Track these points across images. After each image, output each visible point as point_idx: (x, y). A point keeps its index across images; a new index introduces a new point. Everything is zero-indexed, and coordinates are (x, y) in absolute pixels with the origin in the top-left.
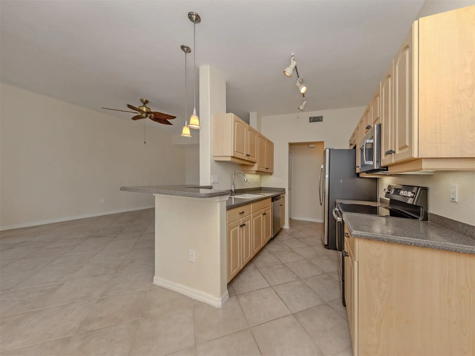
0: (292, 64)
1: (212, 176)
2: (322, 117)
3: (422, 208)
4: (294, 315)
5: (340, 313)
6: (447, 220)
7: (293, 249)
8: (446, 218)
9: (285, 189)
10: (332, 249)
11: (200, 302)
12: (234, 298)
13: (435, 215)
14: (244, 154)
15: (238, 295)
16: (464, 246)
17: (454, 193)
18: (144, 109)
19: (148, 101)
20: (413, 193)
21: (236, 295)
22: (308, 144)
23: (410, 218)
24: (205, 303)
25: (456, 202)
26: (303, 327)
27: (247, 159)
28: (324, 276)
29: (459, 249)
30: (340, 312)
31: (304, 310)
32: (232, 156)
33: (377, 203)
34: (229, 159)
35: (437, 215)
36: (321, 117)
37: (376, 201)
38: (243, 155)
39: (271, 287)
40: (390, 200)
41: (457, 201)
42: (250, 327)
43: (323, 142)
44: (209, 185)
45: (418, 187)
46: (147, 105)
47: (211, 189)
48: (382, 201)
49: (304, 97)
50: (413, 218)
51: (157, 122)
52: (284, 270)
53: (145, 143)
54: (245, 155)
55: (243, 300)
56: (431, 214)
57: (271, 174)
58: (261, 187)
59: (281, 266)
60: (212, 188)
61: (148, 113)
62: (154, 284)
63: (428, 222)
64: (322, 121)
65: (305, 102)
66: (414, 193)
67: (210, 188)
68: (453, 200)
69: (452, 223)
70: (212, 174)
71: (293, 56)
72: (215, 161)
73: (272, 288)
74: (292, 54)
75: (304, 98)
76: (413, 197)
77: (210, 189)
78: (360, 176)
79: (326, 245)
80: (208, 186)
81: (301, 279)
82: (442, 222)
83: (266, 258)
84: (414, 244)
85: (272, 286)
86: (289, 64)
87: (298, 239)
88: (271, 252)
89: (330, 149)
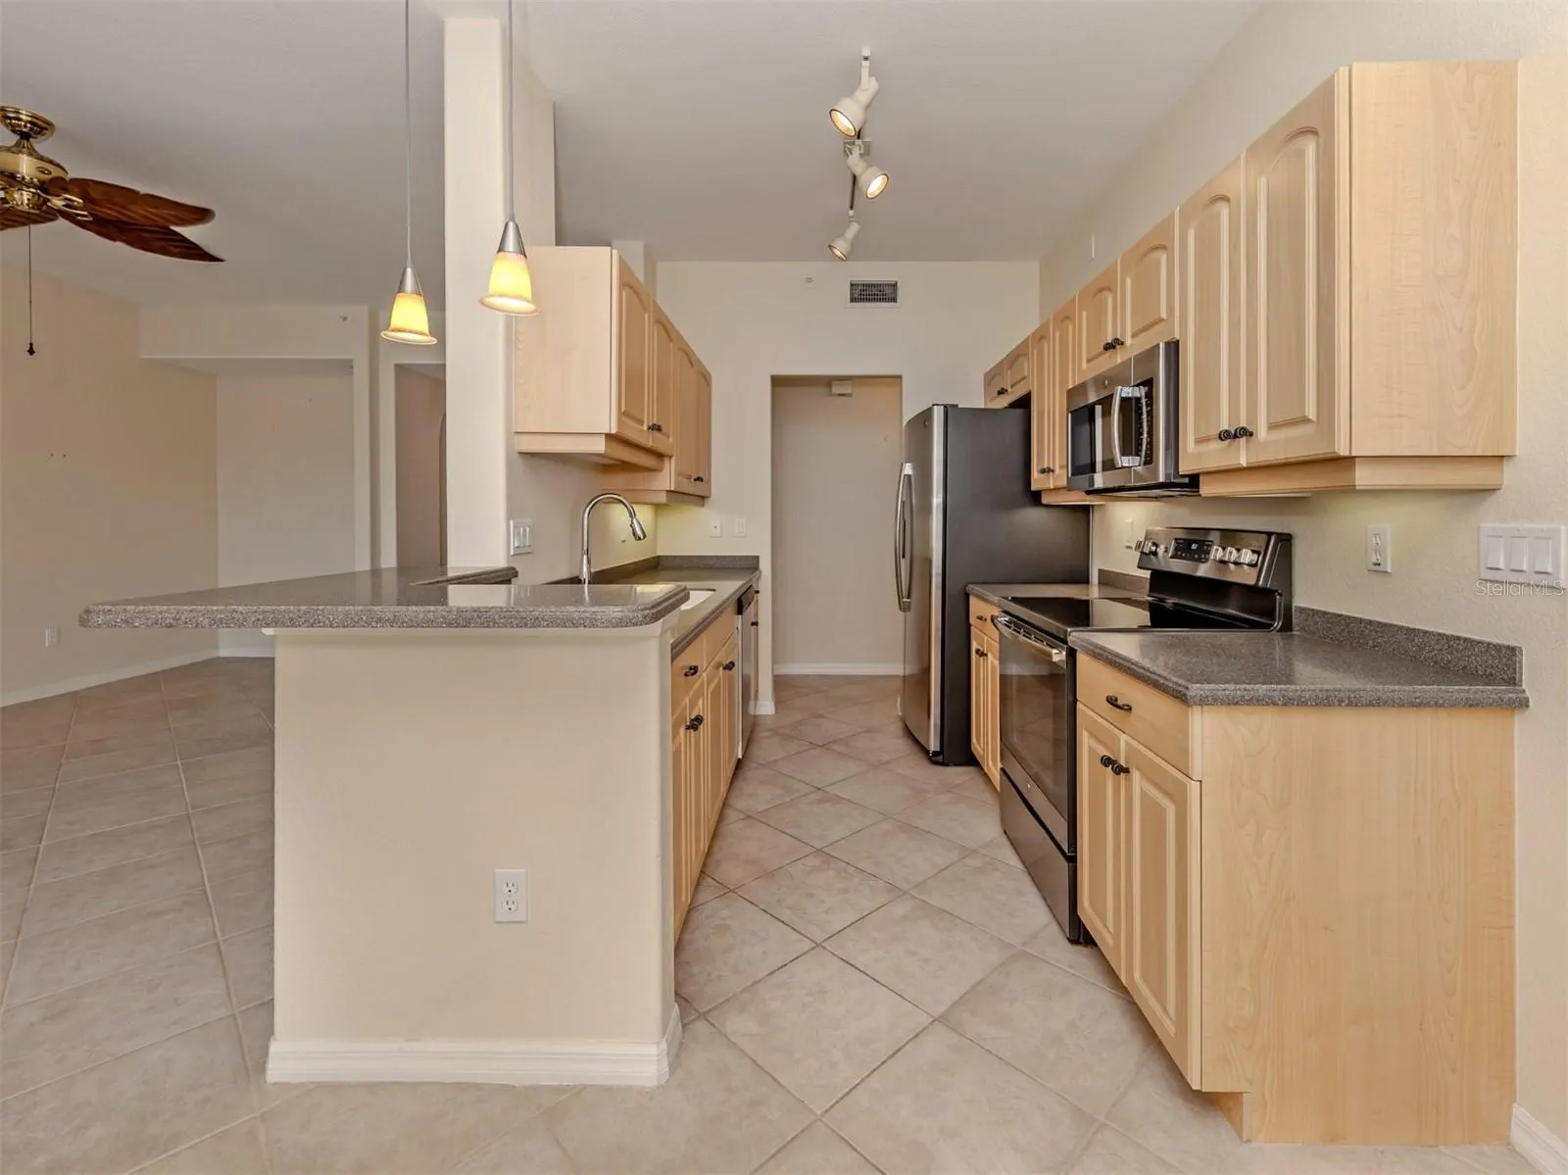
0: (866, 90)
1: (511, 522)
2: (894, 286)
3: (1280, 595)
4: (940, 1019)
5: (1072, 971)
6: (1361, 623)
7: (827, 789)
8: (1355, 619)
9: (757, 558)
10: (955, 765)
11: (561, 1090)
12: (700, 1027)
13: (1318, 611)
14: (641, 423)
15: (709, 1011)
16: (1451, 688)
17: (1378, 550)
18: (26, 166)
19: (49, 124)
20: (1254, 552)
21: (703, 1016)
22: (828, 381)
23: (1244, 628)
24: (585, 1087)
25: (1386, 572)
26: (988, 1051)
27: (650, 444)
28: (974, 862)
29: (1442, 698)
30: (1070, 967)
31: (965, 994)
32: (613, 432)
33: (1088, 589)
34: (599, 446)
35: (1325, 613)
36: (891, 285)
37: (1084, 580)
38: (641, 427)
39: (818, 945)
40: (1152, 574)
41: (1389, 570)
42: (819, 1113)
43: (900, 377)
44: (501, 563)
45: (1269, 534)
46: (41, 145)
47: (508, 582)
48: (1108, 579)
49: (852, 207)
50: (1253, 625)
51: (119, 245)
52: (831, 873)
53: (31, 351)
54: (645, 428)
55: (739, 1024)
56: (1302, 610)
57: (701, 499)
58: (659, 554)
59: (813, 861)
60: (516, 575)
61: (48, 187)
62: (275, 1084)
63: (1295, 633)
64: (894, 300)
65: (854, 228)
66: (1259, 553)
67: (505, 577)
68: (1377, 568)
69: (1376, 632)
70: (511, 514)
71: (866, 59)
72: (520, 453)
73: (824, 948)
74: (866, 52)
75: (851, 213)
76: (1255, 565)
77: (504, 587)
78: (1045, 500)
79: (935, 753)
80: (496, 571)
81: (905, 893)
82: (1344, 630)
83: (746, 842)
84: (1347, 702)
85: (818, 942)
86: (851, 86)
87: (825, 747)
88: (749, 814)
89: (945, 407)
